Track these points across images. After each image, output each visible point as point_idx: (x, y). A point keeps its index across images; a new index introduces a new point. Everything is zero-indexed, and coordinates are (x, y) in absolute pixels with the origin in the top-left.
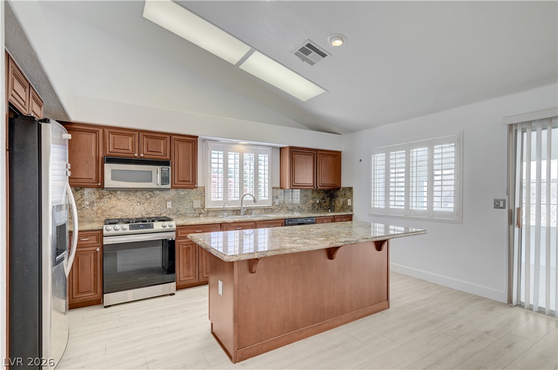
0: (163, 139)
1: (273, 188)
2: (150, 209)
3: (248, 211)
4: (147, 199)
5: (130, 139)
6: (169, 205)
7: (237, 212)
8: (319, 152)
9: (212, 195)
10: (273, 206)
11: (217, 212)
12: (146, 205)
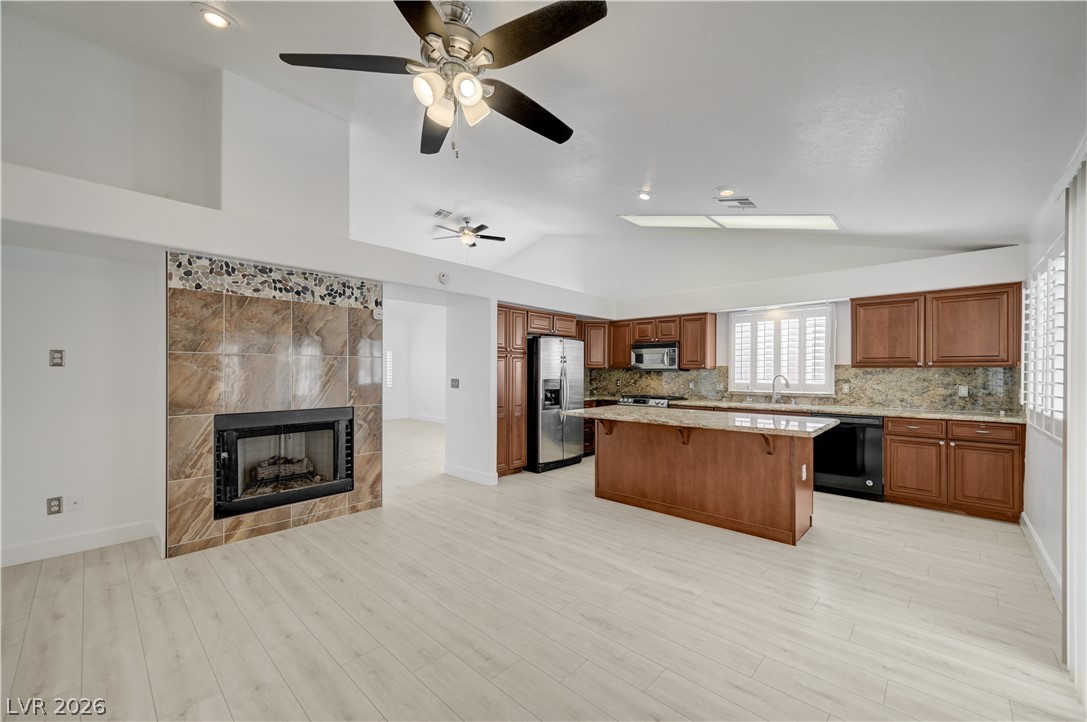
0: (674, 321)
1: (837, 367)
2: (675, 390)
3: (786, 398)
4: (673, 379)
5: (650, 326)
6: (691, 385)
7: (768, 398)
8: (928, 296)
9: (737, 376)
10: (836, 394)
11: (742, 397)
12: (672, 385)
